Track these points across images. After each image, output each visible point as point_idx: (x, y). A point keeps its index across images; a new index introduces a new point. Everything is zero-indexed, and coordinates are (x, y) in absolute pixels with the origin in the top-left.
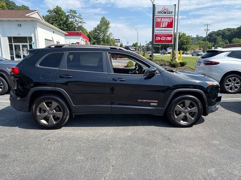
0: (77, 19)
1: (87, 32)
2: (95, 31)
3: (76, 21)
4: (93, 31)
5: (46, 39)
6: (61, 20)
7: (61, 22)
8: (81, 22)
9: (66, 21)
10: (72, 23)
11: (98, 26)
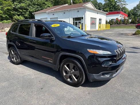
0: (122, 2)
1: (128, 11)
2: (135, 9)
3: (121, 4)
4: (133, 10)
5: (91, 18)
6: (112, 5)
7: (111, 6)
8: (124, 4)
9: (115, 5)
10: (118, 6)
11: (137, 6)
